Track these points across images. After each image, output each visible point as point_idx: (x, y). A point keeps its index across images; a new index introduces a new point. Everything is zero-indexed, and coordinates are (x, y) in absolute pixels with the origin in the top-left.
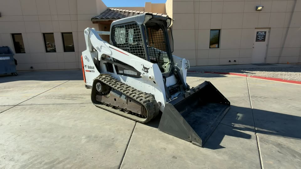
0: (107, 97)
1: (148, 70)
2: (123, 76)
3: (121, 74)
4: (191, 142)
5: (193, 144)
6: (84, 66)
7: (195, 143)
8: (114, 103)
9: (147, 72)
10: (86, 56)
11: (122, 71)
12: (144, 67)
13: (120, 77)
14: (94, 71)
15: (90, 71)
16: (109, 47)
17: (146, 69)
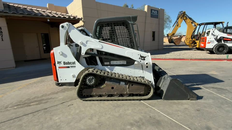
0: (101, 89)
1: (145, 58)
2: (109, 66)
3: (107, 65)
4: (189, 99)
5: (191, 100)
6: (56, 62)
7: (192, 99)
8: (111, 92)
9: (144, 59)
10: (62, 52)
11: (109, 63)
12: (141, 56)
13: (106, 68)
14: (75, 66)
15: (69, 67)
16: (99, 41)
17: (143, 58)
